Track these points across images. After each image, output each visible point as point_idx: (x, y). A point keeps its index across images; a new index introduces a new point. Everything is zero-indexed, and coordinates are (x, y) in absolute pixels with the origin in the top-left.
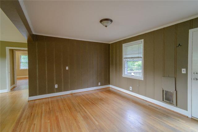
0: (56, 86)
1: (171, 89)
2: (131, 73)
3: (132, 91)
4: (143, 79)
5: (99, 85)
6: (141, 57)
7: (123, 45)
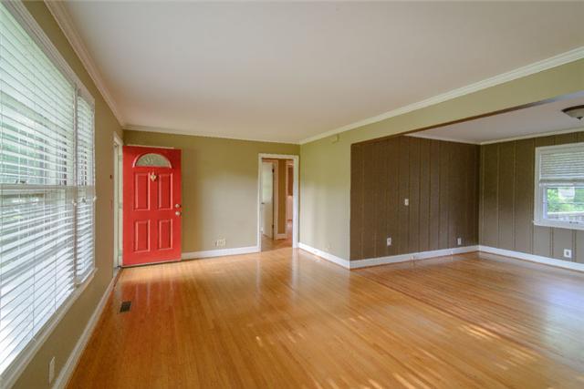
0: (389, 241)
3: (573, 260)
5: (459, 243)
7: (537, 149)
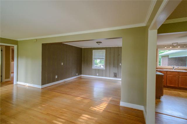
0: (56, 77)
1: (116, 71)
2: (101, 66)
3: (99, 76)
4: (105, 69)
6: (104, 58)
7: (93, 50)
